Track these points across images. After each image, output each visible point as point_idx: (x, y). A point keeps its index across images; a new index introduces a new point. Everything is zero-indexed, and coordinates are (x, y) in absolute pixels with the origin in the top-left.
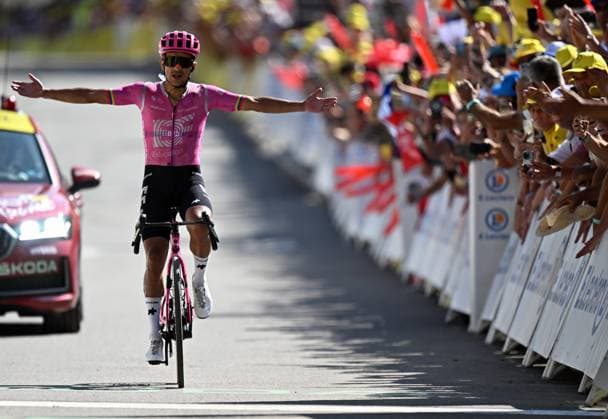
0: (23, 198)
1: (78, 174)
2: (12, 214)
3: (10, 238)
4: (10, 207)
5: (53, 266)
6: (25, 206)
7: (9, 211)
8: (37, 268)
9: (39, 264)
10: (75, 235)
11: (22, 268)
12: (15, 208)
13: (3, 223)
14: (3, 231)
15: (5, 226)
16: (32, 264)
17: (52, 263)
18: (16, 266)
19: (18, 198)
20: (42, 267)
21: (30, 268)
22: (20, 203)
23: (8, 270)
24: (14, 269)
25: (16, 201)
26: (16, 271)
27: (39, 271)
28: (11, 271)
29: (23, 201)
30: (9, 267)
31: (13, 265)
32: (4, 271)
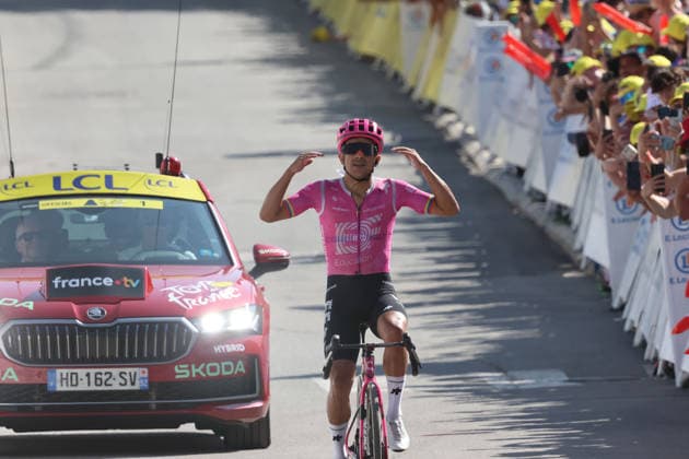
0: (201, 285)
1: (262, 252)
2: (191, 303)
3: (190, 333)
4: (187, 296)
5: (241, 368)
6: (205, 294)
7: (186, 300)
8: (222, 370)
9: (223, 364)
10: (264, 329)
11: (204, 370)
13: (182, 316)
14: (182, 325)
15: (184, 320)
16: (215, 364)
17: (240, 363)
18: (197, 367)
19: (196, 285)
20: (228, 368)
21: (213, 369)
22: (199, 291)
23: (187, 372)
24: (194, 371)
25: (194, 287)
26: (197, 374)
27: (225, 373)
28: (191, 374)
29: (202, 288)
30: (190, 368)
31: (193, 366)
32: (182, 372)
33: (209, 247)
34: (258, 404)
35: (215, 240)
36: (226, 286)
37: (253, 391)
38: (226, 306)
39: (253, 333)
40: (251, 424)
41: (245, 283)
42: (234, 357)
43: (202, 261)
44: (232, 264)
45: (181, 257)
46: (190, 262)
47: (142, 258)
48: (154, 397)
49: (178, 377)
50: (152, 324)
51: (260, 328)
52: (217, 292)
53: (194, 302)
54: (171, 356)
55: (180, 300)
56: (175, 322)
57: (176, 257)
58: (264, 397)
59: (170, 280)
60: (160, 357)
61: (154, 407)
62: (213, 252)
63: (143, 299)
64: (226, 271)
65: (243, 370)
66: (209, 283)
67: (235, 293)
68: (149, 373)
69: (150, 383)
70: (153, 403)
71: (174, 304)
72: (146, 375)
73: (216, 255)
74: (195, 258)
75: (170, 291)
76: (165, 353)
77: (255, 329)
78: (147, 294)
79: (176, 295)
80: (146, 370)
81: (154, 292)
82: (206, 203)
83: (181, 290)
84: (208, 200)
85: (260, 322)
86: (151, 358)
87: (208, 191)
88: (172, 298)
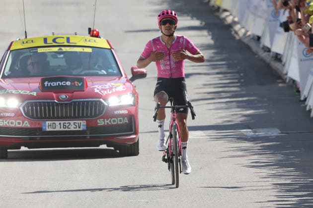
0: (109, 84)
1: (135, 70)
2: (105, 93)
3: (104, 105)
4: (103, 89)
5: (126, 121)
6: (111, 88)
7: (102, 91)
8: (118, 121)
9: (119, 119)
10: (136, 104)
11: (110, 121)
12: (105, 90)
13: (100, 98)
14: (100, 102)
15: (101, 100)
16: (115, 119)
17: (126, 118)
18: (107, 120)
19: (106, 84)
20: (120, 121)
21: (114, 121)
22: (108, 87)
23: (103, 122)
24: (106, 122)
25: (106, 86)
26: (107, 123)
27: (119, 123)
28: (105, 123)
29: (109, 86)
30: (104, 121)
31: (106, 120)
32: (101, 122)
33: (112, 68)
34: (134, 136)
35: (114, 65)
36: (120, 85)
37: (132, 131)
38: (119, 94)
39: (132, 105)
40: (131, 145)
41: (128, 84)
42: (123, 116)
43: (109, 75)
44: (122, 75)
45: (100, 73)
46: (104, 75)
47: (83, 73)
48: (88, 134)
49: (99, 124)
50: (88, 102)
51: (134, 103)
52: (116, 88)
53: (105, 92)
54: (96, 115)
55: (100, 91)
56: (98, 101)
57: (98, 73)
58: (136, 133)
59: (95, 83)
60: (91, 116)
61: (88, 138)
62: (113, 70)
63: (84, 91)
64: (119, 78)
65: (127, 121)
66: (112, 84)
67: (124, 88)
68: (87, 122)
69: (87, 127)
70: (88, 136)
71: (97, 93)
72: (85, 124)
73: (115, 72)
74: (106, 73)
75: (95, 88)
76: (93, 114)
77: (132, 104)
78: (85, 89)
79: (98, 89)
80: (85, 121)
81: (88, 88)
82: (110, 49)
83: (100, 87)
84: (111, 48)
85: (134, 100)
86: (87, 116)
87: (111, 44)
88: (96, 91)
